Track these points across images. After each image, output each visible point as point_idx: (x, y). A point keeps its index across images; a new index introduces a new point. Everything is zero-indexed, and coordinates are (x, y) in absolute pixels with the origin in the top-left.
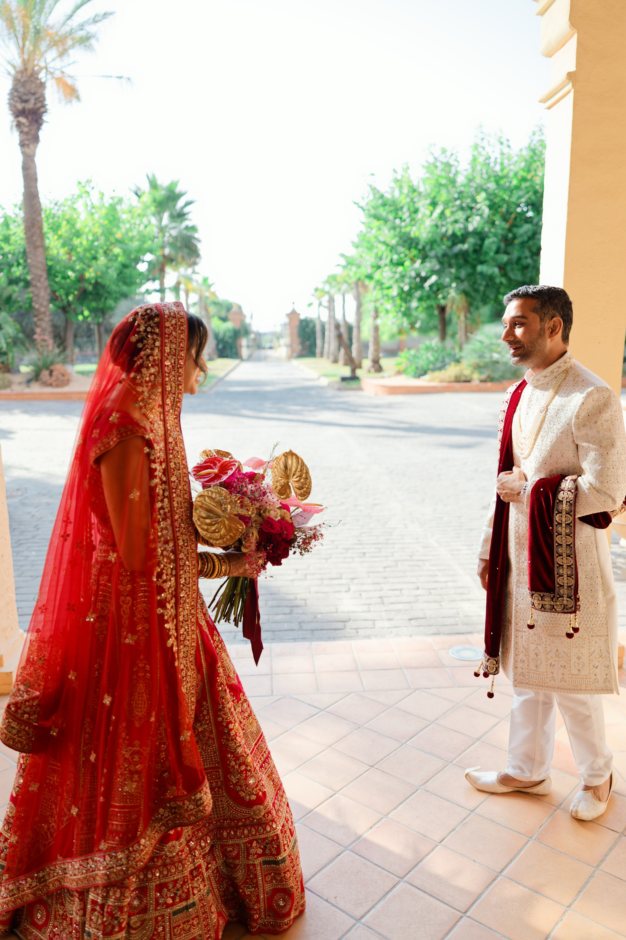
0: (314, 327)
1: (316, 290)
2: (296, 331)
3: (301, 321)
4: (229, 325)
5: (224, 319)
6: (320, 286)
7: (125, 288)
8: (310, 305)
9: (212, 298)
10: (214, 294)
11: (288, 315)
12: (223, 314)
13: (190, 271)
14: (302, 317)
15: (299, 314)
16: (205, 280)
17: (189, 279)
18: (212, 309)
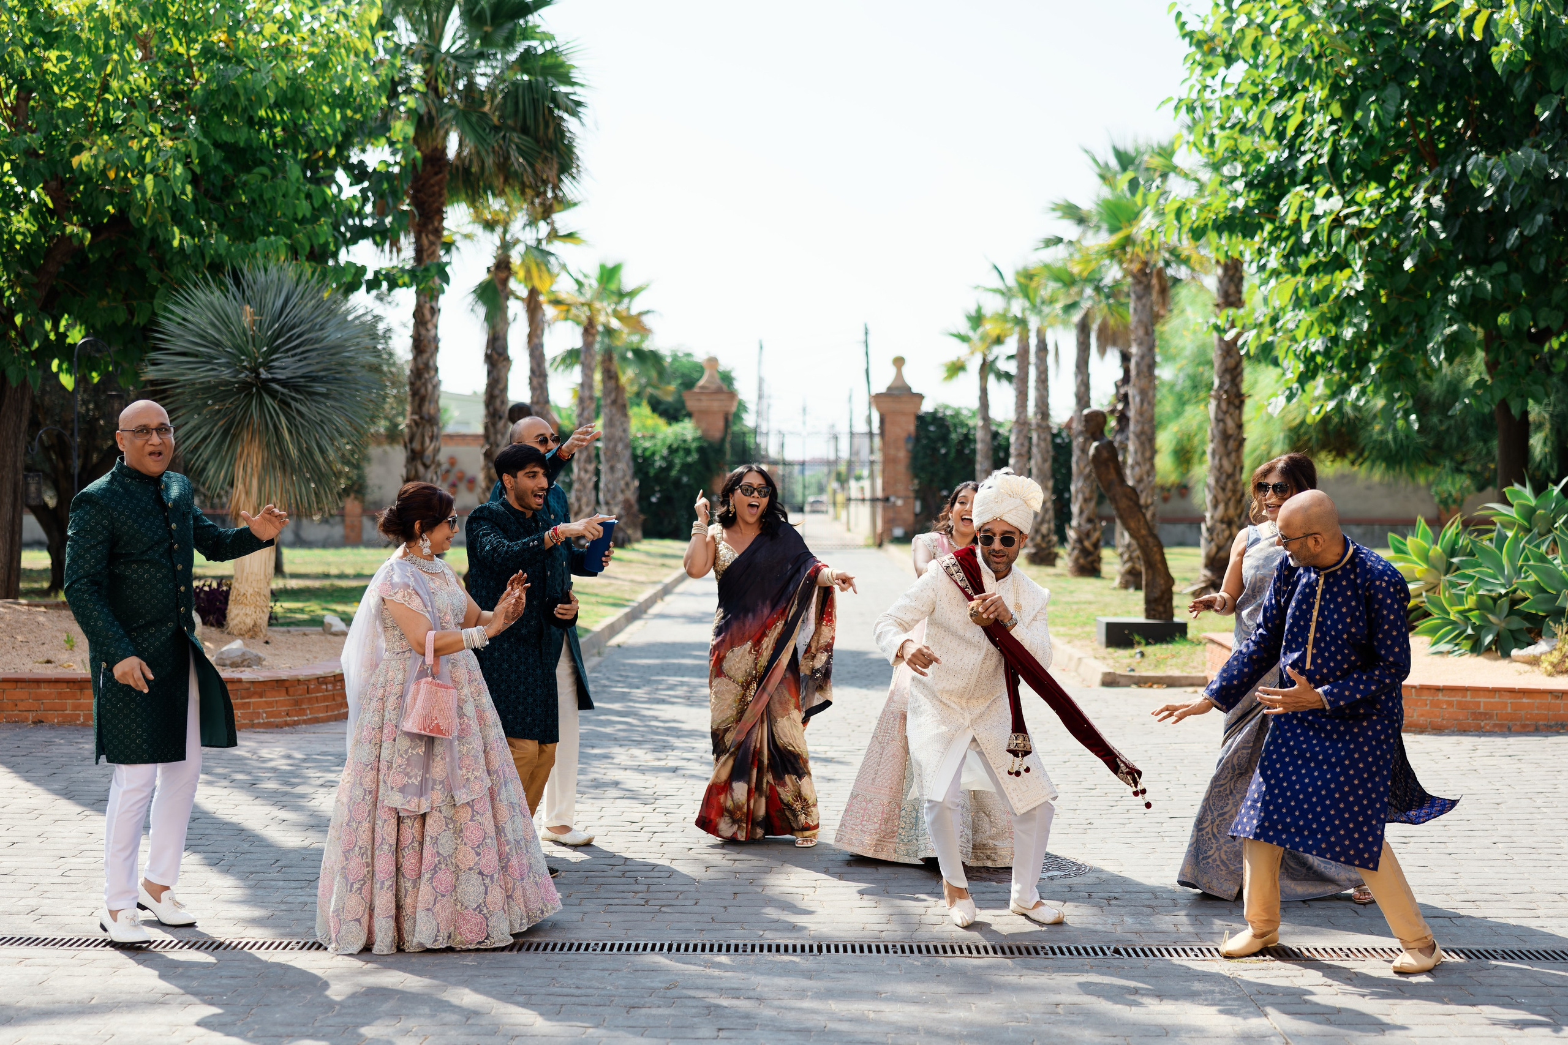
0: (967, 439)
1: (977, 320)
2: (902, 455)
3: (924, 421)
4: (687, 430)
5: (671, 413)
6: (993, 305)
7: (219, 241)
8: (956, 368)
9: (628, 338)
10: (636, 323)
11: (878, 399)
12: (669, 392)
13: (543, 228)
14: (927, 407)
15: (920, 397)
16: (609, 274)
17: (539, 254)
18: (628, 375)
